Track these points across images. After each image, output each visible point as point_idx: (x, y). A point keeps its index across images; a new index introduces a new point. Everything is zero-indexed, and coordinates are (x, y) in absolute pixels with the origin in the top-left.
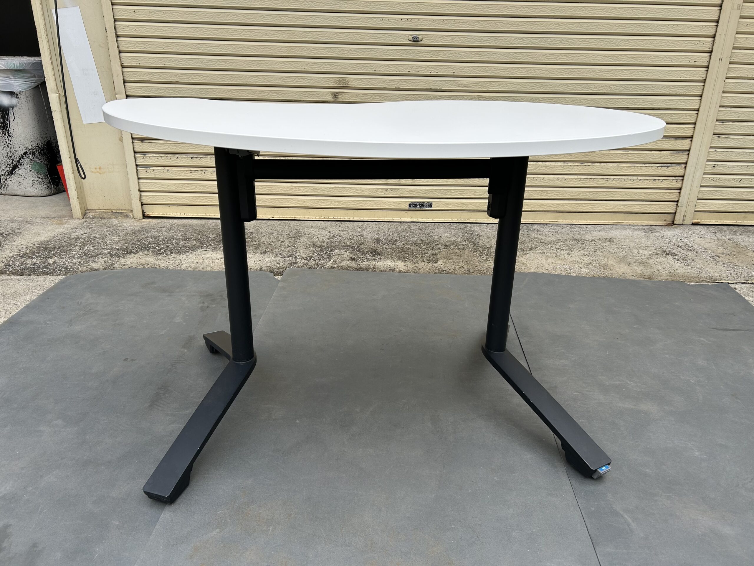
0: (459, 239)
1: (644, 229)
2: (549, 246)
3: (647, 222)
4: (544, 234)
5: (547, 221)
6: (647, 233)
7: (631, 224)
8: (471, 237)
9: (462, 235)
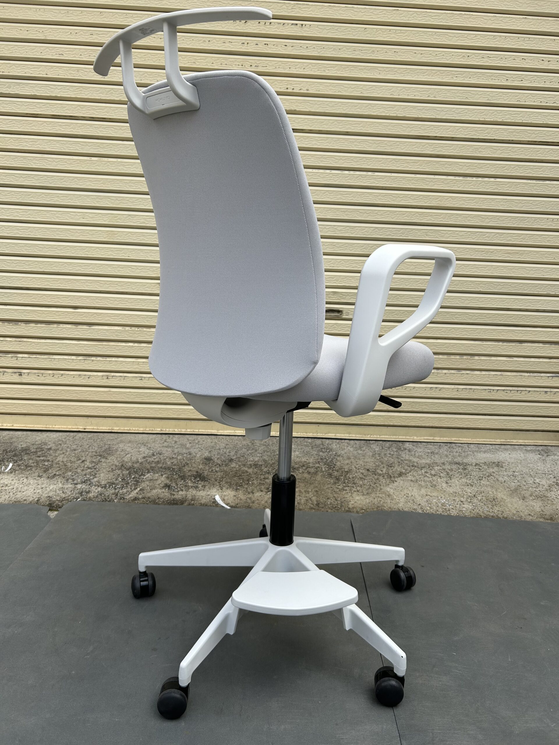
0: (312, 459)
1: (539, 451)
2: (423, 471)
3: (541, 441)
4: (417, 455)
5: (421, 438)
6: (543, 456)
7: (522, 444)
8: (327, 457)
9: (316, 454)
